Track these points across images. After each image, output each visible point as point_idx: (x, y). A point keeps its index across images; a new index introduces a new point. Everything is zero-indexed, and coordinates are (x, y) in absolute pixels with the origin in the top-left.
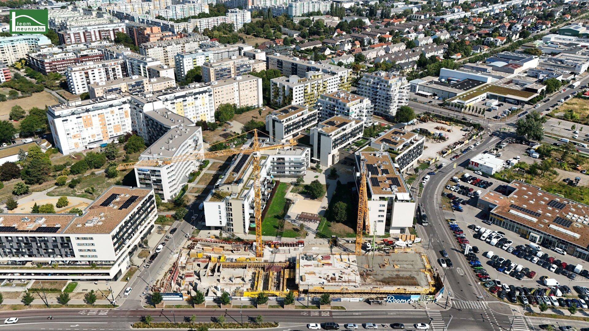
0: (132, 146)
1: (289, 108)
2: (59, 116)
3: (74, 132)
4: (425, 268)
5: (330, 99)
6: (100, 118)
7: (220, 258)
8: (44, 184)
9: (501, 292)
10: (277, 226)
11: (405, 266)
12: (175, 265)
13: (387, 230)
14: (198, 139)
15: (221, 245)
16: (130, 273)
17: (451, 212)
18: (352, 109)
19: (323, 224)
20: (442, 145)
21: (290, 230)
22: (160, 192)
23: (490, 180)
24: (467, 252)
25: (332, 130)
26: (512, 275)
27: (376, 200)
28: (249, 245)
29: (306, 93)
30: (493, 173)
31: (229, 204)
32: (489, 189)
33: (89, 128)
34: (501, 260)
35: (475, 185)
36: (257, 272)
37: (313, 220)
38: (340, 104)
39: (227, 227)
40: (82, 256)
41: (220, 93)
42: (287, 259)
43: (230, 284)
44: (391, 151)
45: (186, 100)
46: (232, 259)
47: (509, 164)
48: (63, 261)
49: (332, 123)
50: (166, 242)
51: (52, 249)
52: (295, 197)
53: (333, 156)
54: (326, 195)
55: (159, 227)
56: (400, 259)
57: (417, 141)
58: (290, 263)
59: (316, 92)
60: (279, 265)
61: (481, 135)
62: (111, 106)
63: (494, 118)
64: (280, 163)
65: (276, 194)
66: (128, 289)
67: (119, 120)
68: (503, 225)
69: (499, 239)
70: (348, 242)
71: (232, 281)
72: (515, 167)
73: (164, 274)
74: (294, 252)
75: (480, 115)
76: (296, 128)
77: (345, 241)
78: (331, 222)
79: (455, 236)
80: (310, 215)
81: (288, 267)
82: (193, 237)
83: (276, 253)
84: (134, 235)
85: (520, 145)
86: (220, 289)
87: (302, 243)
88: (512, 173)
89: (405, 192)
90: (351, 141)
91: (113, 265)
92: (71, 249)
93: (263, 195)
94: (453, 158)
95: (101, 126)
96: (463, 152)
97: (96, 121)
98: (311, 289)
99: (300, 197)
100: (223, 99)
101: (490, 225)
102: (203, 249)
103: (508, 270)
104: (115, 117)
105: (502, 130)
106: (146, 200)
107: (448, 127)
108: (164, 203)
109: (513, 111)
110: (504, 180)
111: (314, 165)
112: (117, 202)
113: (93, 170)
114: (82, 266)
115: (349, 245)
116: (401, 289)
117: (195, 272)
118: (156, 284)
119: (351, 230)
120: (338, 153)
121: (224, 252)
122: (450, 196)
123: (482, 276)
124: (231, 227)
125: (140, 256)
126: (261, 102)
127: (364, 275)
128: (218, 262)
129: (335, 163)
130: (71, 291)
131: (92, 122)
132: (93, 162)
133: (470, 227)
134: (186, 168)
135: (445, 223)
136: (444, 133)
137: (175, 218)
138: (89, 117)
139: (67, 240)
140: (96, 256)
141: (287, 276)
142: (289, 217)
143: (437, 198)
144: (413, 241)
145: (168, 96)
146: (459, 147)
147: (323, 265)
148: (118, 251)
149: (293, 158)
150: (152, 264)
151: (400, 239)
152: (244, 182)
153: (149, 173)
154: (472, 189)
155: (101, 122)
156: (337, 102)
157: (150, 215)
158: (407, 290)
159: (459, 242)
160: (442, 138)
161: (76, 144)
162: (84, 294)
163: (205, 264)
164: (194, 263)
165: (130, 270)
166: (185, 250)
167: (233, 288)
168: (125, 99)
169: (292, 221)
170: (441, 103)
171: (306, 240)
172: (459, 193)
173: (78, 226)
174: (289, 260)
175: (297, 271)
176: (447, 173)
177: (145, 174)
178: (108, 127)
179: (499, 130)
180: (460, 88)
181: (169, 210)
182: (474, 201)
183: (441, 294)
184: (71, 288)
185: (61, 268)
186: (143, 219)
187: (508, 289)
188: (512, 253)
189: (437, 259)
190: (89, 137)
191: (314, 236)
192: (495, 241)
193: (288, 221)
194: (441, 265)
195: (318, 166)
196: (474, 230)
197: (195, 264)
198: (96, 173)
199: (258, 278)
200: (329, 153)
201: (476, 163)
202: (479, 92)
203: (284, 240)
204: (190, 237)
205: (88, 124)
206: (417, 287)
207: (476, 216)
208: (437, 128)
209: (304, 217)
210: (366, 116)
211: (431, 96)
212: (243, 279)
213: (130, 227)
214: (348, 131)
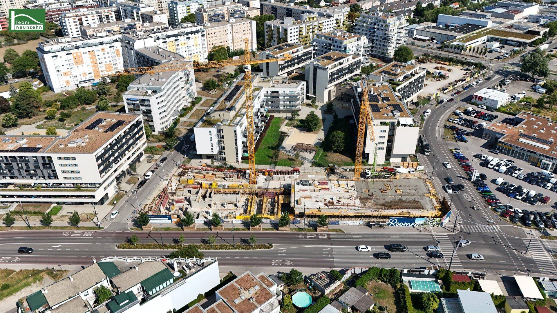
0: (124, 84)
1: (284, 45)
2: (49, 52)
3: (64, 70)
4: (430, 193)
5: (326, 38)
6: (91, 56)
7: (211, 184)
8: (34, 118)
9: (513, 217)
10: (271, 156)
11: (408, 191)
12: (164, 191)
13: (387, 159)
14: (190, 73)
15: (212, 172)
16: (118, 198)
17: (455, 143)
18: (349, 46)
19: (319, 154)
20: (443, 83)
21: (285, 160)
22: (150, 123)
23: (495, 113)
24: (474, 179)
25: (329, 64)
26: (524, 200)
27: (377, 125)
28: (242, 173)
29: (301, 35)
30: (498, 106)
31: (220, 131)
32: (494, 121)
33: (80, 66)
34: (512, 186)
35: (479, 118)
36: (250, 198)
37: (308, 151)
38: (336, 42)
39: (219, 156)
40: (66, 178)
41: (213, 35)
42: (282, 186)
43: (222, 210)
44: (391, 82)
45: (178, 40)
46: (225, 186)
47: (514, 99)
48: (46, 184)
49: (329, 58)
50: (155, 170)
51: (34, 170)
52: (290, 130)
53: (330, 92)
54: (322, 128)
55: (149, 156)
56: (402, 185)
57: (418, 73)
58: (285, 189)
59: (311, 34)
60: (273, 191)
61: (483, 74)
62: (102, 43)
63: (496, 58)
64: (274, 97)
65: (269, 128)
66: (114, 212)
67: (111, 59)
68: (512, 154)
69: (508, 167)
70: (346, 170)
71: (224, 207)
72: (521, 101)
73: (153, 198)
74: (288, 180)
75: (481, 56)
76: (290, 66)
77: (343, 170)
78: (327, 152)
79: (460, 164)
80: (306, 145)
81: (283, 193)
82: (184, 165)
83: (270, 180)
84: (121, 159)
85: (524, 82)
86: (211, 214)
87: (297, 171)
88: (518, 106)
89: (408, 117)
90: (348, 76)
91: (98, 188)
92: (54, 171)
93: (257, 127)
94: (455, 94)
95: (93, 64)
96: (464, 89)
97: (86, 58)
98: (307, 212)
99: (295, 131)
100: (216, 42)
101: (497, 154)
102: (194, 176)
103: (520, 195)
104: (106, 55)
105: (505, 69)
106: (133, 125)
107: (448, 68)
108: (154, 135)
109: (515, 52)
110: (510, 114)
111: (309, 102)
112: (102, 126)
113: (84, 106)
114: (66, 189)
115: (347, 173)
116: (405, 212)
117: (186, 198)
118: (145, 208)
119: (349, 160)
120: (335, 89)
121: (216, 179)
122: (453, 128)
123: (491, 201)
124: (224, 156)
125: (128, 182)
126: (255, 46)
127: (363, 200)
128: (210, 188)
129: (332, 99)
130: (55, 214)
131: (82, 59)
132: (83, 98)
133: (476, 156)
134: (178, 102)
135: (448, 153)
136: (443, 73)
137: (166, 148)
138: (79, 54)
139: (49, 160)
140: (80, 178)
141: (281, 201)
142: (284, 148)
143: (439, 130)
144: (416, 169)
145: (159, 35)
146: (460, 84)
147: (320, 190)
148: (104, 174)
149: (288, 91)
150: (140, 189)
151: (402, 167)
152: (237, 110)
153: (138, 102)
154: (477, 122)
155: (92, 60)
156: (333, 40)
157: (138, 141)
158: (411, 214)
159: (464, 170)
160: (442, 77)
161: (67, 82)
162: (69, 217)
163: (196, 190)
164: (184, 189)
165: (117, 195)
166: (175, 177)
167: (226, 213)
168: (116, 37)
169: (286, 151)
170: (440, 46)
171: (301, 169)
172: (462, 125)
173: (61, 146)
174: (284, 187)
175: (292, 195)
176: (449, 108)
177: (134, 104)
178: (99, 65)
179: (502, 69)
180: (458, 32)
181: (160, 141)
182: (479, 132)
183: (448, 218)
184: (55, 211)
185: (45, 191)
186: (131, 145)
187: (520, 213)
188: (523, 180)
189: (441, 185)
190: (80, 75)
191: (310, 165)
192: (504, 169)
193: (282, 151)
194: (446, 191)
195: (314, 102)
196: (480, 158)
197: (186, 190)
198: (87, 108)
199: (251, 203)
200: (326, 88)
201: (480, 97)
202: (479, 35)
203: (279, 168)
204: (181, 165)
205: (79, 61)
206: (422, 210)
207: (482, 146)
208: (437, 68)
209: (299, 148)
210: (363, 55)
211: (429, 40)
212: (236, 205)
213: (117, 151)
214: (346, 65)
